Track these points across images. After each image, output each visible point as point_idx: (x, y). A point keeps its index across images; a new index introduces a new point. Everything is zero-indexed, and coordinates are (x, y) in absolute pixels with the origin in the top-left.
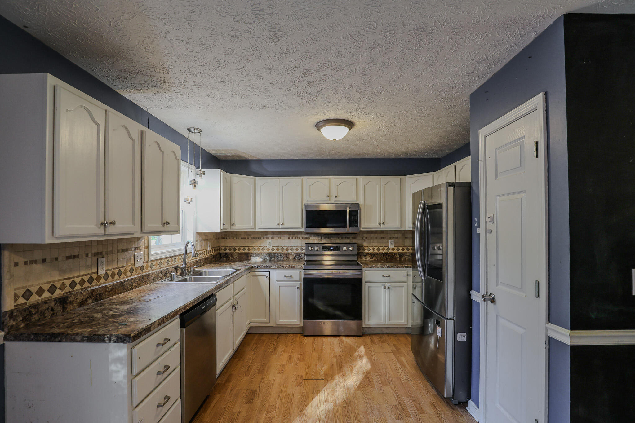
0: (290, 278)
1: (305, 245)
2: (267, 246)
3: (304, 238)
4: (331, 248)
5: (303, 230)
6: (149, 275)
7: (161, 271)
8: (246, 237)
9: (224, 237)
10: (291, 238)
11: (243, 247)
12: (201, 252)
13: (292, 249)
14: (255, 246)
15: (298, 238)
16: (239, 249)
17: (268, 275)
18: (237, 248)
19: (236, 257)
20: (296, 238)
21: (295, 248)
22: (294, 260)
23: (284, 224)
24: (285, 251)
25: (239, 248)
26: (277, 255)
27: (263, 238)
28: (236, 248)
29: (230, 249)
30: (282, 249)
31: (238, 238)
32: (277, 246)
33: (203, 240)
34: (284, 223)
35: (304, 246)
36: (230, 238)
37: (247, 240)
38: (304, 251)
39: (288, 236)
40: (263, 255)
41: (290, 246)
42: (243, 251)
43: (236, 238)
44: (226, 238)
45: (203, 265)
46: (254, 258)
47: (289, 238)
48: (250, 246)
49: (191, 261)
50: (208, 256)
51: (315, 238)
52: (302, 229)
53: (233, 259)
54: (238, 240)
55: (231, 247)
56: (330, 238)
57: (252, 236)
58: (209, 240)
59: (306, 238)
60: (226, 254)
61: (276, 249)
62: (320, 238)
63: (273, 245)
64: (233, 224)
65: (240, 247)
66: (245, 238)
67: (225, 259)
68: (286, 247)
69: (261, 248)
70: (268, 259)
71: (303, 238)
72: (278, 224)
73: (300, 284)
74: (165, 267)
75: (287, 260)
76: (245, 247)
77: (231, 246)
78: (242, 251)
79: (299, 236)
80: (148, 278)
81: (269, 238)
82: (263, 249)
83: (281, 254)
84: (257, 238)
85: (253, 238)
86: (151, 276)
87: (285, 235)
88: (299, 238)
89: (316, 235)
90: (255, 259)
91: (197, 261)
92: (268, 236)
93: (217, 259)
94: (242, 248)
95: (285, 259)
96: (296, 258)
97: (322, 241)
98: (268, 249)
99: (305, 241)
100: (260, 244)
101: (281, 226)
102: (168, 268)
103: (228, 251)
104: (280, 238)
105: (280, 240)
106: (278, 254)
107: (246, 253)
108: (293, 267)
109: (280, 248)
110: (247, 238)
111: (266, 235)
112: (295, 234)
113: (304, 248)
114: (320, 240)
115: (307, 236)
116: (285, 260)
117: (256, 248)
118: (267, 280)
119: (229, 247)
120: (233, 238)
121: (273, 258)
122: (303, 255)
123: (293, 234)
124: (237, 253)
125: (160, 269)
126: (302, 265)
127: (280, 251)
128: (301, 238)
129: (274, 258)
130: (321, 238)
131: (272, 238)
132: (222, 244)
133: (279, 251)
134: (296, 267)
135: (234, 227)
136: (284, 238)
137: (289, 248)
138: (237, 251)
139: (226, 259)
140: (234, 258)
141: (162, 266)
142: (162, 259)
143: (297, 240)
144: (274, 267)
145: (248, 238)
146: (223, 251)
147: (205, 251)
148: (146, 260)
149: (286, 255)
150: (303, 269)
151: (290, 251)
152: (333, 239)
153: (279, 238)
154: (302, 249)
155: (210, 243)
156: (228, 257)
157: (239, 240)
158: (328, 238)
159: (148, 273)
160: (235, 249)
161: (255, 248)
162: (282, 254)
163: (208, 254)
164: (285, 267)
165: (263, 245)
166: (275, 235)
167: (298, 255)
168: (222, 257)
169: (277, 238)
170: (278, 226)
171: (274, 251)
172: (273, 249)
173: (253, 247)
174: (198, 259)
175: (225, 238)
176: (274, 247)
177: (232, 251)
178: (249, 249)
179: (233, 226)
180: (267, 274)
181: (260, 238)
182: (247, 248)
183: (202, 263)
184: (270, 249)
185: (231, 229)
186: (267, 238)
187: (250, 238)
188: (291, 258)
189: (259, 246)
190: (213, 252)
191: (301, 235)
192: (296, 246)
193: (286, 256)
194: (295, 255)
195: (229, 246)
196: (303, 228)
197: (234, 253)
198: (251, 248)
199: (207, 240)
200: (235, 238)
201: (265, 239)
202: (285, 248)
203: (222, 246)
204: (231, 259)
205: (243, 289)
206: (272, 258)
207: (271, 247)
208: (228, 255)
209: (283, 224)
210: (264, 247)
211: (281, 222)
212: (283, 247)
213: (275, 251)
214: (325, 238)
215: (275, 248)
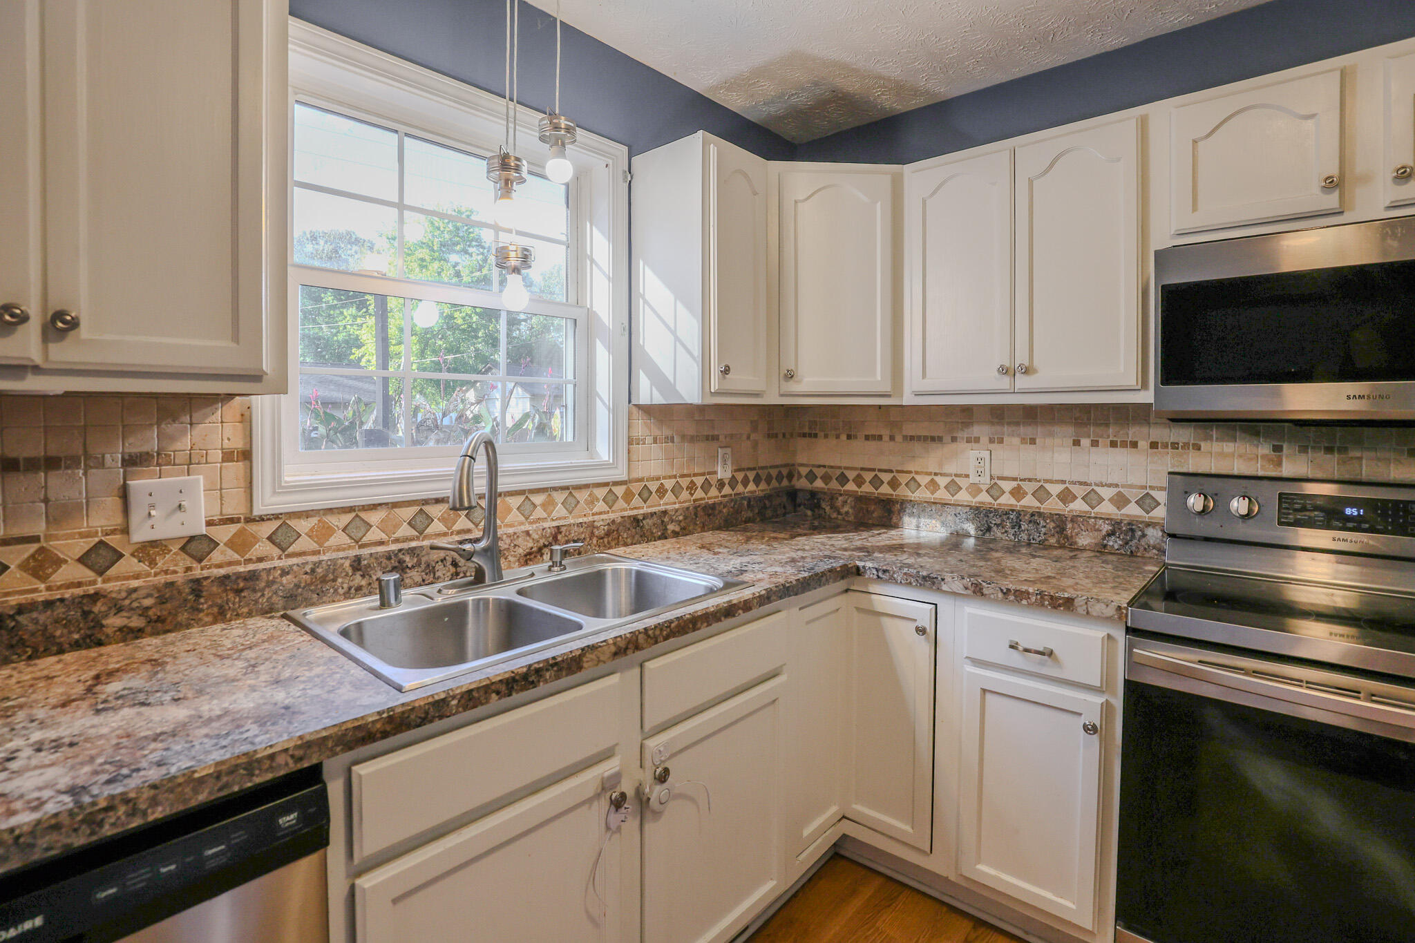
0: (1042, 664)
1: (1164, 481)
2: (967, 476)
3: (1165, 446)
4: (1348, 511)
5: (1147, 397)
6: (252, 576)
7: (358, 559)
8: (885, 433)
9: (807, 430)
10: (1085, 442)
11: (873, 474)
12: (669, 484)
13: (1092, 498)
14: (917, 473)
15: (1124, 444)
16: (859, 481)
17: (927, 623)
18: (851, 475)
19: (846, 509)
20: (1113, 444)
21: (1106, 493)
22: (1101, 550)
23: (1035, 371)
24: (1053, 505)
25: (859, 476)
26: (1016, 518)
27: (954, 439)
28: (847, 473)
29: (826, 478)
30: (1041, 494)
31: (856, 437)
32: (1015, 479)
33: (683, 437)
34: (1036, 363)
35: (1161, 489)
36: (826, 436)
37: (886, 445)
38: (1160, 513)
39: (1070, 430)
40: (951, 510)
41: (1081, 483)
42: (871, 489)
43: (849, 437)
44: (816, 436)
45: (676, 534)
46: (914, 521)
47: (1077, 443)
48: (898, 471)
49: (596, 518)
50: (711, 502)
51: (1229, 447)
52: (1142, 393)
53: (834, 515)
54: (854, 443)
55: (829, 471)
56: (1343, 450)
57: (909, 429)
58: (721, 438)
59: (1175, 446)
60: (813, 494)
61: (1011, 493)
62: (1265, 449)
63: (996, 473)
64: (790, 376)
65: (862, 473)
66: (880, 438)
67: (809, 513)
68: (1062, 487)
69: (942, 481)
70: (972, 532)
71: (1154, 445)
72: (1004, 371)
73: (1107, 708)
74: (397, 541)
75: (1062, 547)
76: (880, 474)
77: (832, 467)
78: (867, 488)
79: (1133, 432)
80: (238, 592)
81: (977, 440)
82: (953, 487)
83: (1035, 517)
84: (926, 438)
85: (912, 438)
86: (270, 584)
87: (1057, 429)
88: (1134, 445)
89: (1244, 430)
90: (918, 527)
91: (636, 521)
92: (976, 430)
93: (769, 513)
94: (868, 476)
95: (1052, 541)
96: (1112, 542)
97: (1280, 464)
98: (975, 489)
99: (1168, 462)
100: (941, 465)
101: (1022, 382)
102: (414, 544)
103: (819, 484)
104: (1033, 442)
105: (1028, 453)
106: (1019, 513)
107: (882, 497)
108: (1063, 605)
109: (1029, 487)
110: (886, 438)
111: (967, 424)
112: (1107, 425)
113: (1161, 496)
114: (1264, 457)
115: (1183, 434)
116: (1051, 547)
117: (923, 480)
118: (923, 647)
119: (822, 471)
120: (838, 437)
121: (995, 528)
122: (1154, 535)
123: (1097, 425)
124: (848, 493)
125: (353, 553)
126: (1124, 598)
127: (1029, 502)
128: (1143, 444)
129: (997, 533)
130: (1278, 449)
131: (991, 441)
132: (801, 458)
133: (1023, 502)
134: (1081, 610)
135: (794, 387)
136: (1048, 441)
137: (1074, 489)
138: (851, 486)
139: (813, 515)
140: (839, 513)
141: (374, 535)
142: (374, 507)
143: (1121, 456)
144: (957, 586)
145: (892, 438)
146: (802, 483)
147: (699, 481)
148: (234, 507)
149: (1061, 523)
150: (1130, 631)
151: (1078, 506)
152: (1366, 454)
153: (1023, 441)
154: (1146, 502)
155: (728, 450)
156: (818, 506)
157: (858, 444)
158: (1329, 450)
159: (251, 567)
160: (843, 479)
161: (918, 478)
162: (1040, 514)
163: (714, 492)
164: (1015, 597)
165: (951, 468)
166: (1006, 428)
167: (1128, 531)
168: (800, 506)
169: (1016, 441)
170: (1005, 382)
171: (1003, 500)
172: (994, 490)
173: (909, 477)
174: (641, 511)
175: (810, 436)
176: (1000, 482)
177: (834, 485)
178: (894, 484)
179: (791, 382)
180: (923, 614)
181: (940, 439)
182: (886, 477)
183: (671, 527)
184: (985, 488)
185: (782, 395)
186: (969, 441)
187: (899, 438)
188: (1084, 540)
189: (936, 474)
190: (751, 487)
191: (1145, 430)
192: (1117, 486)
193: (1061, 529)
194: (1106, 528)
195: (824, 466)
196: (1145, 385)
197: (841, 495)
198: (904, 479)
199: (715, 438)
200: (844, 437)
201: (962, 445)
202: (1055, 489)
203: (802, 465)
204: (829, 516)
205: (774, 675)
206: (989, 529)
207: (985, 481)
208: (819, 500)
209: (1027, 371)
210: (957, 479)
211: (1022, 358)
212: (1047, 486)
213: (1006, 500)
214: (1304, 449)
215: (1007, 486)
